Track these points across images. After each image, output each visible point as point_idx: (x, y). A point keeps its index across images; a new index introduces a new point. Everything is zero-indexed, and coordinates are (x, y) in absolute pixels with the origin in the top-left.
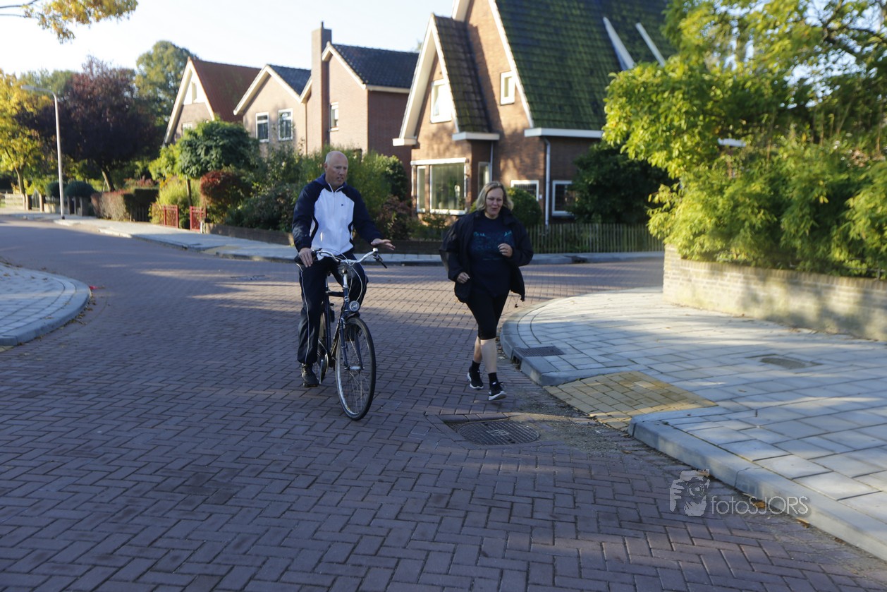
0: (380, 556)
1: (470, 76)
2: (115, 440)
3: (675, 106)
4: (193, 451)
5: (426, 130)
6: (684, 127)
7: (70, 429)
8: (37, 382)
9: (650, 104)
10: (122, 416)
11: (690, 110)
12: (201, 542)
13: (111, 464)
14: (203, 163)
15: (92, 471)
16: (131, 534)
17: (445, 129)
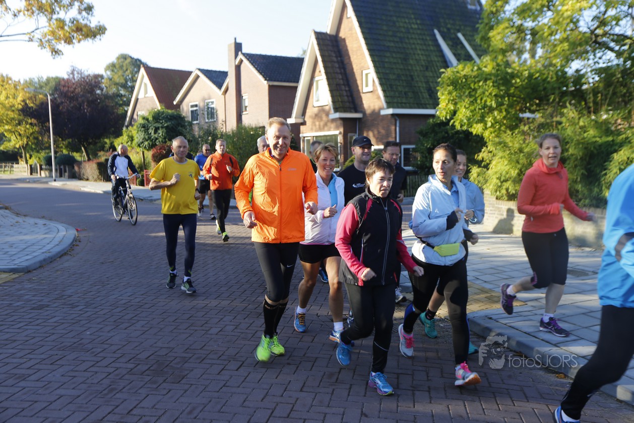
0: (291, 418)
1: (341, 73)
2: (99, 339)
3: (487, 91)
4: (155, 345)
5: (310, 111)
6: (494, 105)
7: (68, 331)
8: (42, 298)
9: (470, 90)
10: (103, 321)
11: (498, 94)
12: (164, 411)
13: (98, 355)
14: (153, 139)
15: (84, 361)
16: (114, 405)
17: (323, 110)
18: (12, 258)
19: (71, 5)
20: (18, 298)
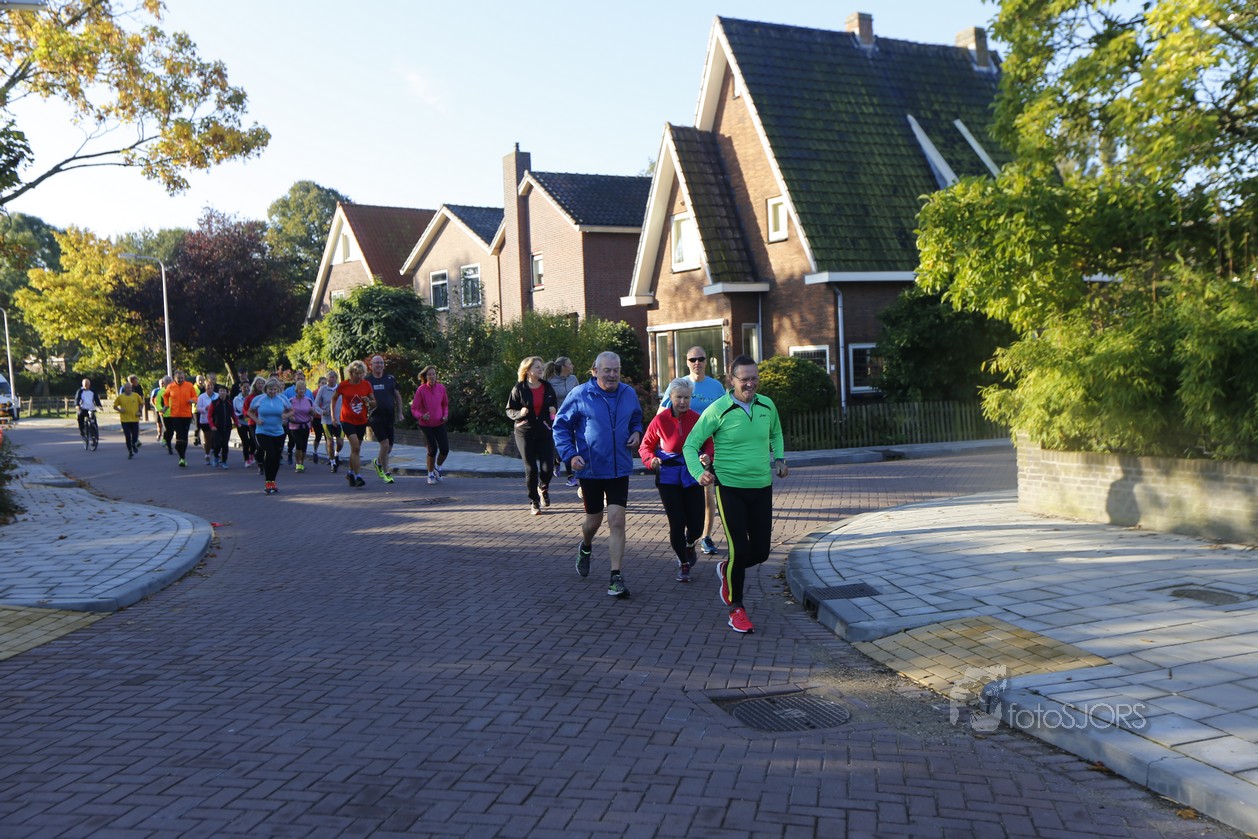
1: (724, 206)
2: (253, 742)
3: (1015, 234)
4: (361, 754)
5: (666, 281)
6: (1030, 262)
7: (191, 728)
8: (145, 662)
9: (979, 233)
10: (262, 706)
11: (1037, 239)
13: (250, 775)
14: (360, 344)
15: (223, 787)
17: (692, 279)
18: (90, 583)
19: (204, 93)
20: (99, 663)
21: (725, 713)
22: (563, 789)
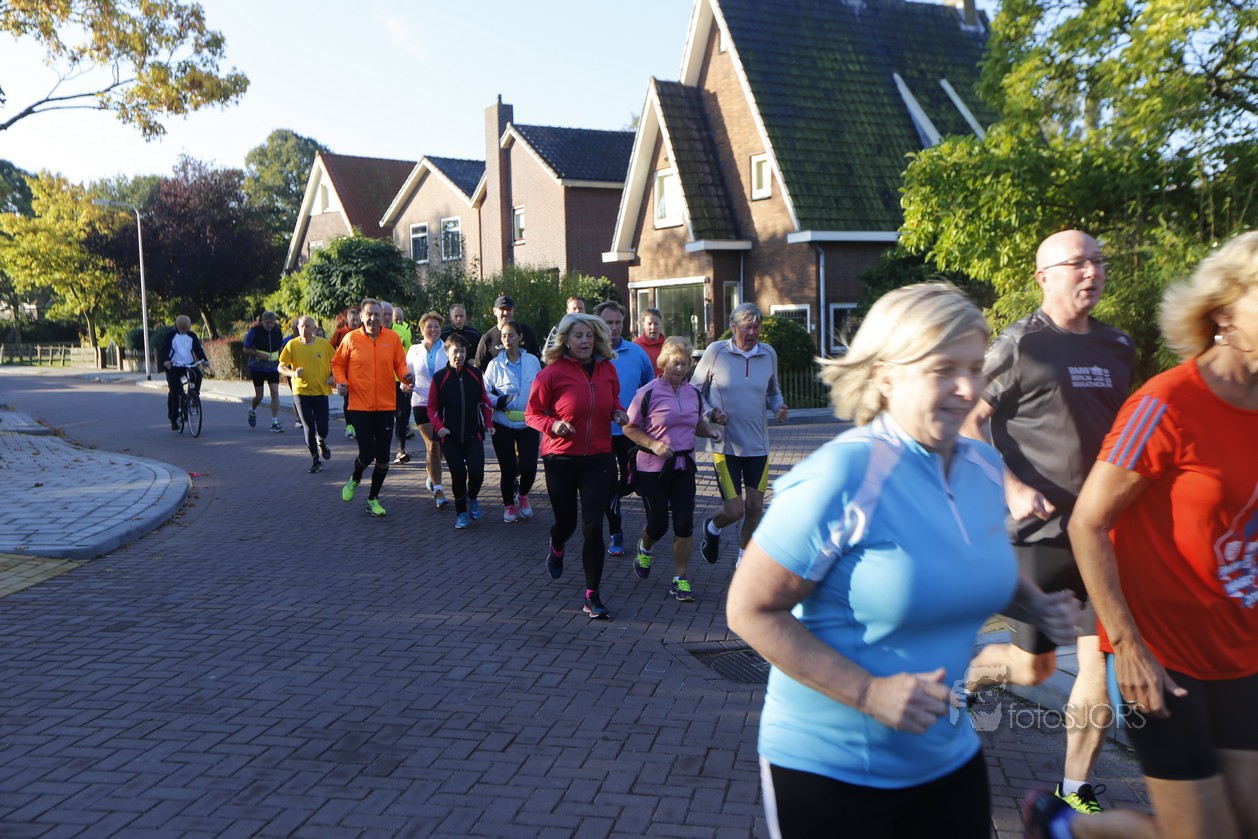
1: (708, 162)
2: (234, 689)
3: (1002, 195)
4: (342, 701)
5: (647, 238)
6: (1015, 222)
7: (173, 674)
8: (124, 609)
9: (965, 193)
10: (243, 654)
11: (1023, 200)
13: (232, 721)
14: (339, 296)
15: (205, 733)
16: (263, 820)
17: (674, 236)
18: (67, 531)
19: (181, 36)
20: (78, 609)
21: (704, 666)
22: (543, 738)
